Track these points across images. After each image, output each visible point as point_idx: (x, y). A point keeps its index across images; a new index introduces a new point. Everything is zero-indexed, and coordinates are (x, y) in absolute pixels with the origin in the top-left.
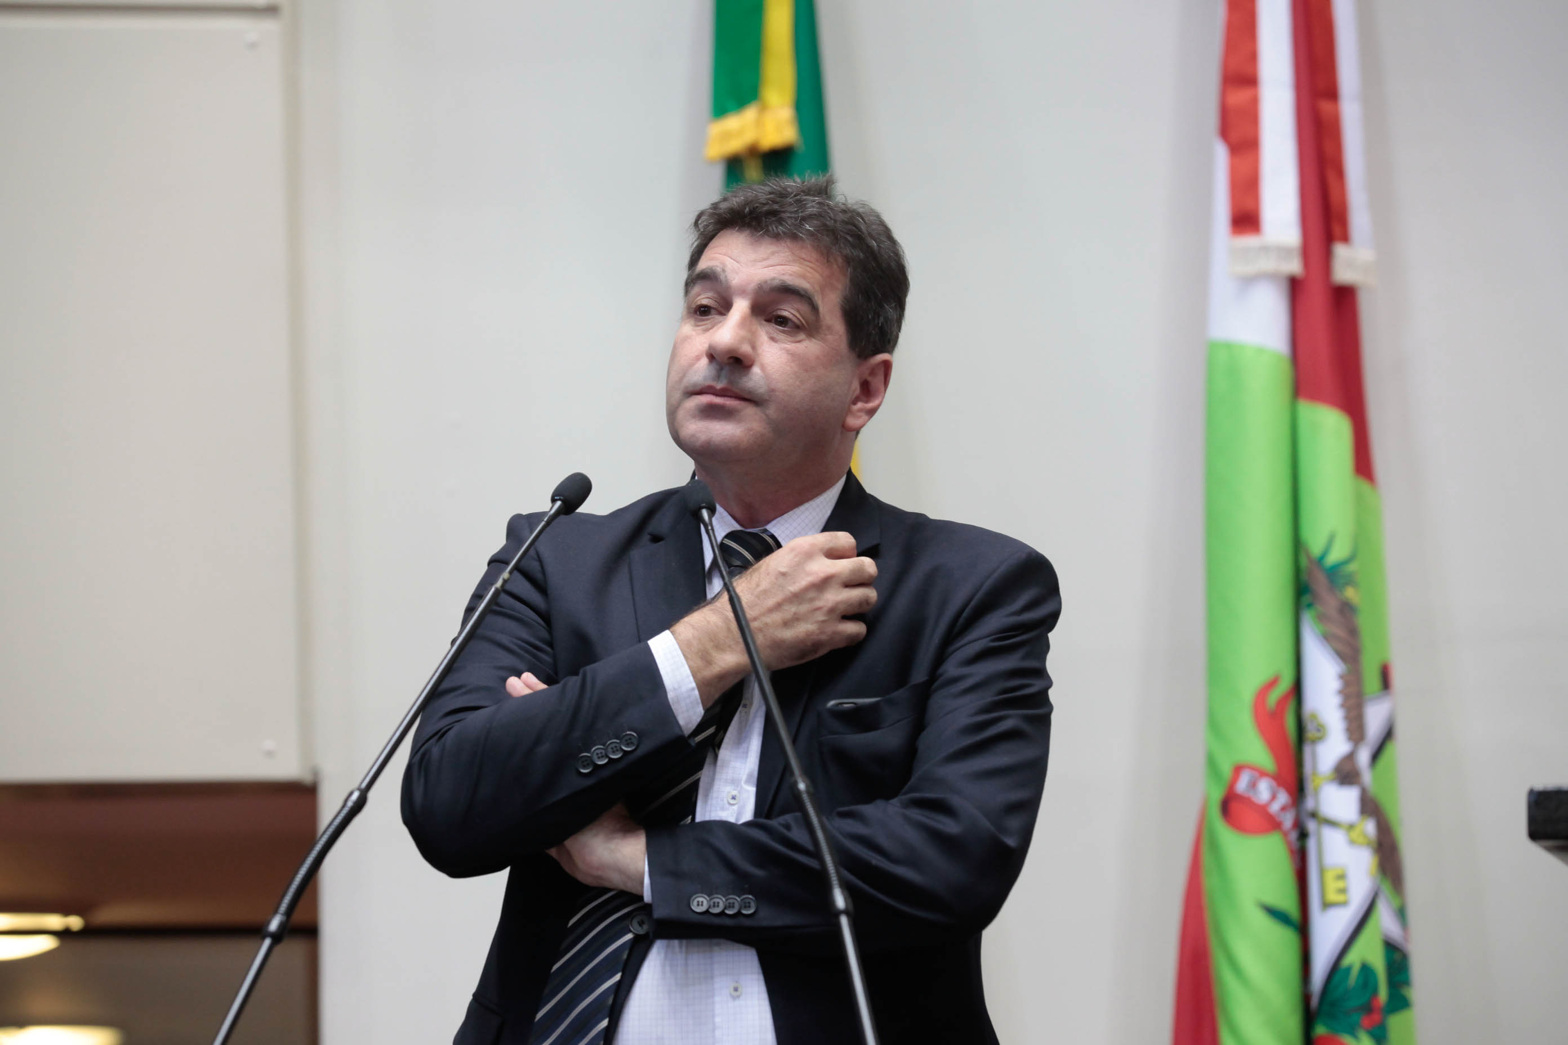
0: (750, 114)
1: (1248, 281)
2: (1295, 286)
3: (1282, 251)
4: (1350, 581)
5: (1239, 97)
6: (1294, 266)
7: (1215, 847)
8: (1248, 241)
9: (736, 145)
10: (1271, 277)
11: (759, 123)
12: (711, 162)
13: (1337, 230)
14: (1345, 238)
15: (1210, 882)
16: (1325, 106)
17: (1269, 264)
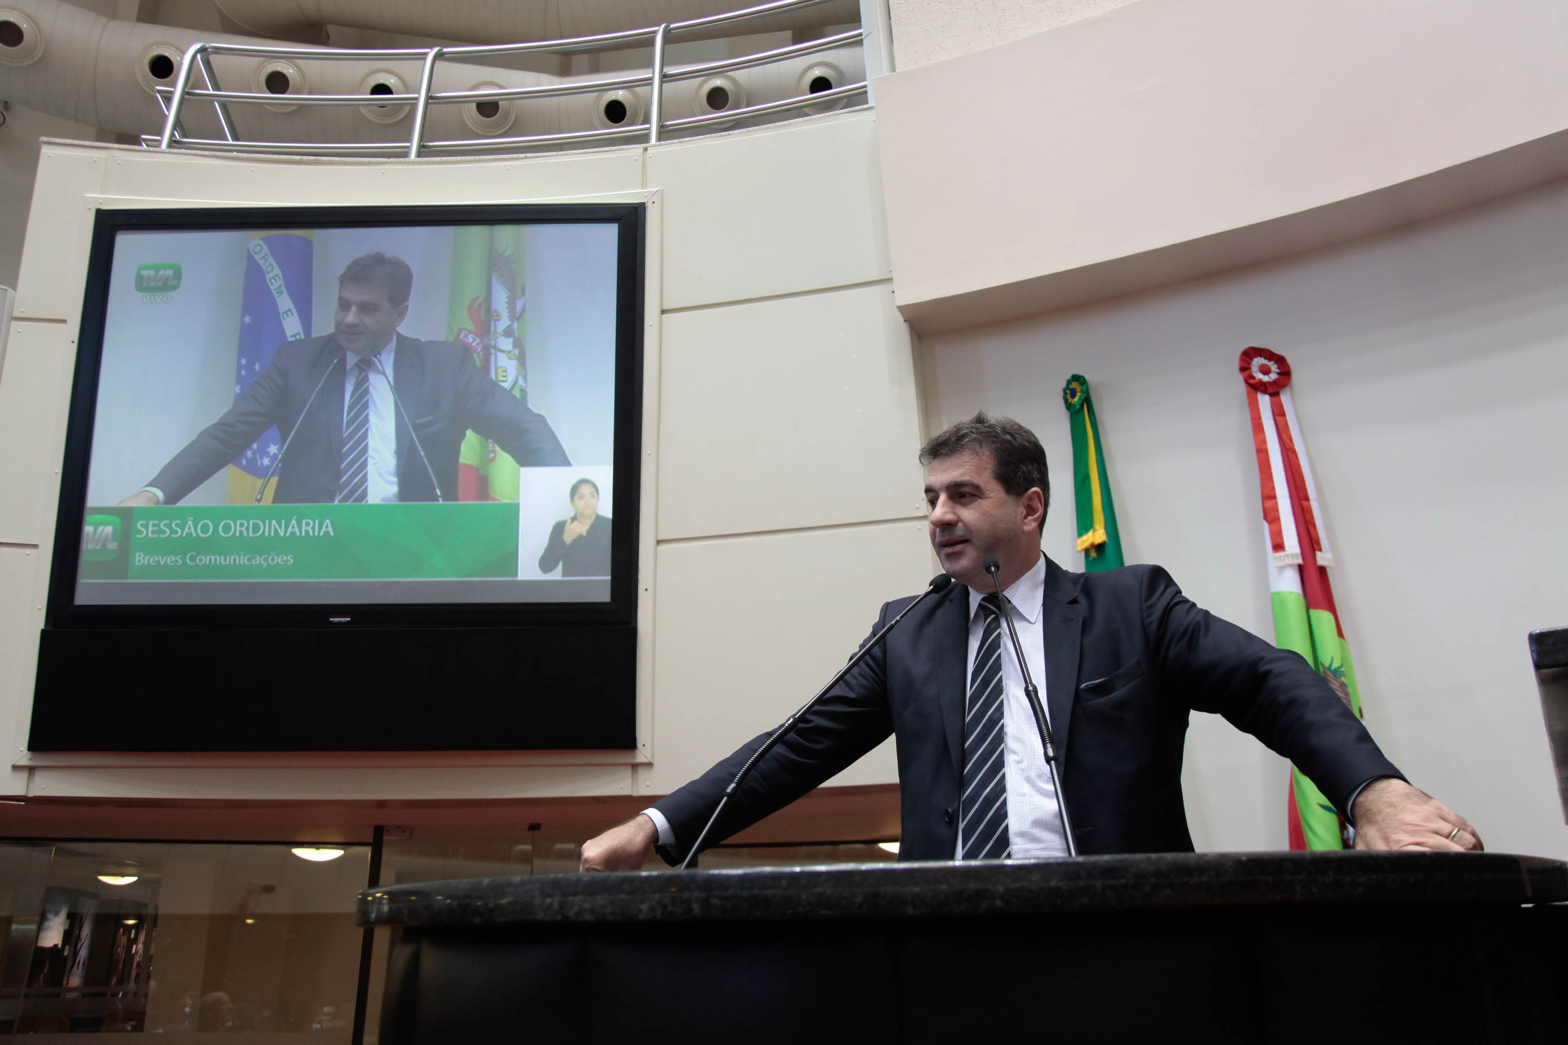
0: (1090, 533)
1: (1282, 568)
2: (1301, 569)
3: (1293, 555)
4: (1343, 675)
5: (1269, 504)
6: (1300, 561)
7: (1298, 783)
8: (1281, 554)
9: (1086, 545)
10: (1291, 566)
11: (1094, 536)
12: (1079, 552)
13: (1316, 546)
14: (1320, 550)
15: (1298, 797)
16: (1304, 503)
17: (1289, 561)
